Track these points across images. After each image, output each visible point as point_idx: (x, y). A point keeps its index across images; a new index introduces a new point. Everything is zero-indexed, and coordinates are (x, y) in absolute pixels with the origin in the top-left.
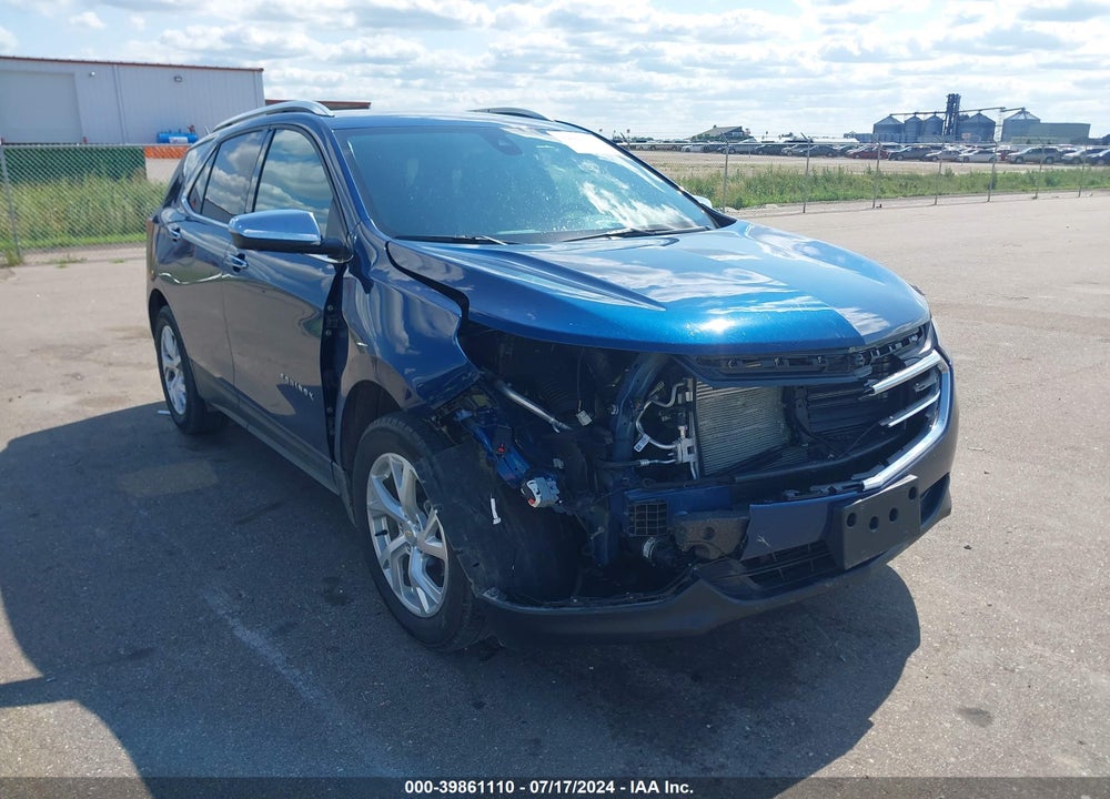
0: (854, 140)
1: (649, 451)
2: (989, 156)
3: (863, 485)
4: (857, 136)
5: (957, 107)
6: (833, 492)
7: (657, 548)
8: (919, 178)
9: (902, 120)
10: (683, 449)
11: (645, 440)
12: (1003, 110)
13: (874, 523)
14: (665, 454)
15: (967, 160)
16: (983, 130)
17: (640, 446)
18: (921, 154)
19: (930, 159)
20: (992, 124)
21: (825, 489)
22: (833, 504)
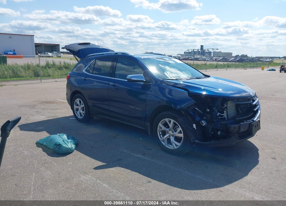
0: (180, 56)
1: (220, 115)
2: (212, 60)
3: (254, 120)
4: (180, 55)
5: (203, 48)
6: (250, 121)
7: (221, 133)
8: (199, 65)
9: (190, 51)
10: (225, 115)
11: (219, 114)
12: (213, 49)
13: (256, 127)
14: (222, 116)
15: (208, 61)
16: (209, 54)
17: (218, 115)
18: (197, 59)
19: (199, 60)
20: (211, 52)
21: (249, 121)
22: (250, 123)
